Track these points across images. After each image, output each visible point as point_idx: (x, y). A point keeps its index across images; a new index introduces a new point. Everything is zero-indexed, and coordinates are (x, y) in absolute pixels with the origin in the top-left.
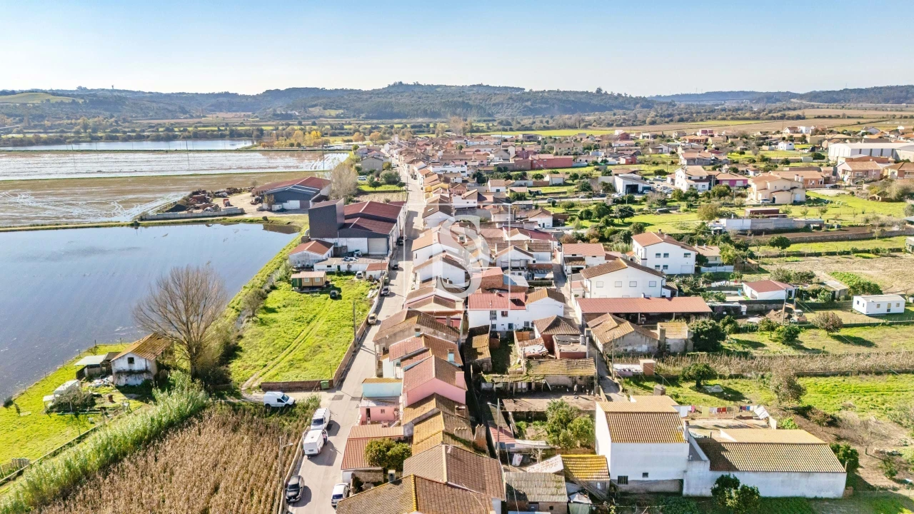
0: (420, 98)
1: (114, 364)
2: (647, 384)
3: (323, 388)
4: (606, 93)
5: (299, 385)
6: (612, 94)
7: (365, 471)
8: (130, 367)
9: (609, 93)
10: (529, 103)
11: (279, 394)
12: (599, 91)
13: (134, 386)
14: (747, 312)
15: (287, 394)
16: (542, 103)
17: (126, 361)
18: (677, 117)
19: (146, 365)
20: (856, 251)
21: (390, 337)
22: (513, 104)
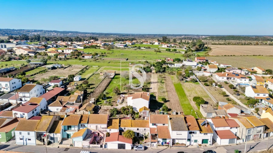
20: (41, 71)
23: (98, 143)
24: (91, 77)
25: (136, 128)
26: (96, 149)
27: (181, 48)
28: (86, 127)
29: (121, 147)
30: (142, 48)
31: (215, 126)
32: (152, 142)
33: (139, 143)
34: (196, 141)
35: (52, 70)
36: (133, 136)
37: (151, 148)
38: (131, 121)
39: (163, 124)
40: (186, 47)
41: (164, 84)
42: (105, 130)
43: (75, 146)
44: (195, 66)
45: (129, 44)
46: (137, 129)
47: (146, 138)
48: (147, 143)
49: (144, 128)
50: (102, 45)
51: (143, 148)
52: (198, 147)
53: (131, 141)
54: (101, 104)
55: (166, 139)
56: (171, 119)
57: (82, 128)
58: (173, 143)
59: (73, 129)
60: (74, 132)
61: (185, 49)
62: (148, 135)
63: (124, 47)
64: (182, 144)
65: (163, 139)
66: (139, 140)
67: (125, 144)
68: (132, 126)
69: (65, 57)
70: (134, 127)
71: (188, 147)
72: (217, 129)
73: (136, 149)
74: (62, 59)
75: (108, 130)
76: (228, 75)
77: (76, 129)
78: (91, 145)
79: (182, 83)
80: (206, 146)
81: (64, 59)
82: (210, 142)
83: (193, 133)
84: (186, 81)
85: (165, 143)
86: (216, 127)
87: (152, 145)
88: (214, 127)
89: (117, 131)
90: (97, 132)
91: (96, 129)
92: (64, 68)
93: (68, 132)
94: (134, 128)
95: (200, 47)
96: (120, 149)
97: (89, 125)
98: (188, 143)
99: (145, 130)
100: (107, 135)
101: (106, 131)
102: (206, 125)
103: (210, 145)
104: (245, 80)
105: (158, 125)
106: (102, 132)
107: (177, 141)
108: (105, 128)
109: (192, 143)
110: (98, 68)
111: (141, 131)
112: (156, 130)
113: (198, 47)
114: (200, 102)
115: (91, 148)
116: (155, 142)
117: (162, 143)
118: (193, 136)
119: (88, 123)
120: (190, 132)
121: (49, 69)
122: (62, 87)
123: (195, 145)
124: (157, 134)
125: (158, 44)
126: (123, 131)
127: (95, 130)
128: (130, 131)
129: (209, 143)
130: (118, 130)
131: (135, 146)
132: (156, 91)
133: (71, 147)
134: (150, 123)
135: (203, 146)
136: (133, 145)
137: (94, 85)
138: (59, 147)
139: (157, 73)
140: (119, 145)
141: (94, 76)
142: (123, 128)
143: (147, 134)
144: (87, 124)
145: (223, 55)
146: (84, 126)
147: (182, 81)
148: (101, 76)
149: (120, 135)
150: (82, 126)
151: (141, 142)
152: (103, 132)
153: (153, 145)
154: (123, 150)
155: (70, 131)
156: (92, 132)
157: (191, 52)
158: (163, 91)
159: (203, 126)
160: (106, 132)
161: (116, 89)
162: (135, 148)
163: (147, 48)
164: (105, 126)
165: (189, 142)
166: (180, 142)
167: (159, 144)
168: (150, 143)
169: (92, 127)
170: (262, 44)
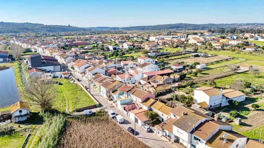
0: (7, 26)
1: (13, 114)
2: (180, 88)
3: (97, 106)
4: (71, 26)
5: (89, 107)
6: (73, 27)
7: (148, 121)
8: (20, 114)
9: (72, 26)
10: (49, 29)
11: (89, 110)
12: (69, 25)
13: (22, 121)
14: (179, 71)
15: (91, 110)
16: (53, 29)
17: (18, 112)
18: (97, 33)
19: (27, 112)
20: (183, 57)
21: (113, 87)
22: (43, 29)
26: (124, 114)
28: (131, 97)
35: (194, 57)
37: (156, 134)
38: (163, 106)
43: (118, 107)
46: (162, 114)
56: (186, 114)
68: (159, 110)
75: (142, 105)
77: (126, 96)
81: (220, 49)
83: (199, 140)
85: (168, 136)
91: (136, 101)
99: (168, 117)
108: (140, 103)
111: (165, 118)
118: (198, 143)
119: (132, 94)
134: (171, 112)
136: (145, 124)
138: (112, 104)
142: (153, 108)
150: (129, 95)
153: (159, 132)
155: (122, 96)
156: (133, 102)
167: (164, 135)
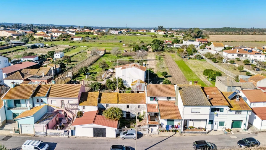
20: (17, 50)
23: (62, 127)
24: (76, 55)
25: (126, 105)
26: (56, 137)
27: (178, 35)
28: (45, 103)
29: (99, 133)
30: (137, 35)
31: (250, 100)
32: (150, 126)
33: (129, 127)
34: (222, 124)
35: (32, 49)
36: (119, 116)
37: (149, 135)
38: (118, 96)
39: (169, 98)
40: (184, 34)
41: (164, 61)
42: (75, 107)
43: (23, 133)
44: (197, 46)
45: (124, 32)
46: (126, 107)
47: (140, 119)
48: (142, 127)
49: (137, 105)
50: (96, 32)
51: (135, 135)
52: (226, 133)
53: (116, 123)
54: (80, 79)
55: (173, 120)
56: (180, 89)
57: (39, 105)
58: (184, 126)
59: (23, 105)
60: (24, 111)
61: (183, 35)
62: (143, 116)
63: (119, 33)
64: (199, 128)
65: (168, 120)
66: (130, 123)
67: (105, 129)
68: (118, 102)
69: (51, 39)
70: (122, 103)
71: (209, 133)
72: (253, 106)
73: (124, 136)
74: (48, 40)
75: (80, 108)
76: (239, 51)
77: (29, 105)
78: (49, 131)
79: (184, 60)
80: (238, 131)
81: (50, 40)
82: (244, 124)
83: (218, 110)
84: (190, 58)
85: (171, 127)
86: (251, 102)
87: (150, 130)
88: (248, 102)
89: (94, 109)
90: (63, 111)
91: (62, 107)
92: (47, 47)
93: (14, 111)
94: (121, 105)
95: (198, 34)
96: (97, 136)
97: (50, 100)
98: (209, 127)
99: (139, 107)
100: (79, 115)
101: (77, 109)
102: (238, 98)
103: (245, 130)
104: (260, 57)
105: (160, 99)
106: (71, 110)
107: (190, 124)
108: (75, 104)
109: (215, 127)
110: (86, 48)
111: (133, 109)
112: (157, 107)
113: (196, 34)
114: (214, 74)
115: (48, 137)
116: (155, 126)
117: (167, 127)
118: (217, 115)
119: (48, 96)
120: (212, 109)
121: (29, 47)
122: (36, 62)
123: (220, 129)
124: (158, 112)
125: (154, 31)
126: (104, 109)
127: (59, 108)
128: (115, 109)
129: (243, 126)
130: (97, 108)
131: (123, 132)
132: (154, 67)
133: (16, 135)
134: (148, 96)
135: (234, 132)
136: (119, 131)
137: (77, 62)
139: (154, 52)
140: (95, 129)
141: (79, 54)
142: (104, 105)
143: (142, 114)
144: (46, 99)
145: (224, 41)
146: (42, 101)
147: (185, 59)
148: (89, 54)
149: (98, 116)
150: (38, 101)
151: (132, 125)
152: (73, 111)
153: (152, 129)
154: (103, 138)
155: (18, 109)
156: (55, 111)
157: (190, 37)
158: (163, 67)
159: (231, 100)
160: (77, 111)
161: (103, 63)
162: (122, 136)
163: (142, 34)
164: (76, 101)
165: (211, 125)
166: (197, 125)
167: (163, 129)
168: (147, 127)
169: (55, 103)
170: (259, 34)
